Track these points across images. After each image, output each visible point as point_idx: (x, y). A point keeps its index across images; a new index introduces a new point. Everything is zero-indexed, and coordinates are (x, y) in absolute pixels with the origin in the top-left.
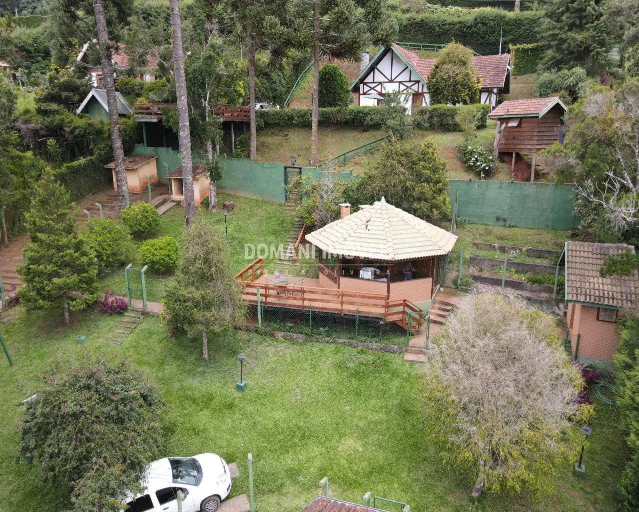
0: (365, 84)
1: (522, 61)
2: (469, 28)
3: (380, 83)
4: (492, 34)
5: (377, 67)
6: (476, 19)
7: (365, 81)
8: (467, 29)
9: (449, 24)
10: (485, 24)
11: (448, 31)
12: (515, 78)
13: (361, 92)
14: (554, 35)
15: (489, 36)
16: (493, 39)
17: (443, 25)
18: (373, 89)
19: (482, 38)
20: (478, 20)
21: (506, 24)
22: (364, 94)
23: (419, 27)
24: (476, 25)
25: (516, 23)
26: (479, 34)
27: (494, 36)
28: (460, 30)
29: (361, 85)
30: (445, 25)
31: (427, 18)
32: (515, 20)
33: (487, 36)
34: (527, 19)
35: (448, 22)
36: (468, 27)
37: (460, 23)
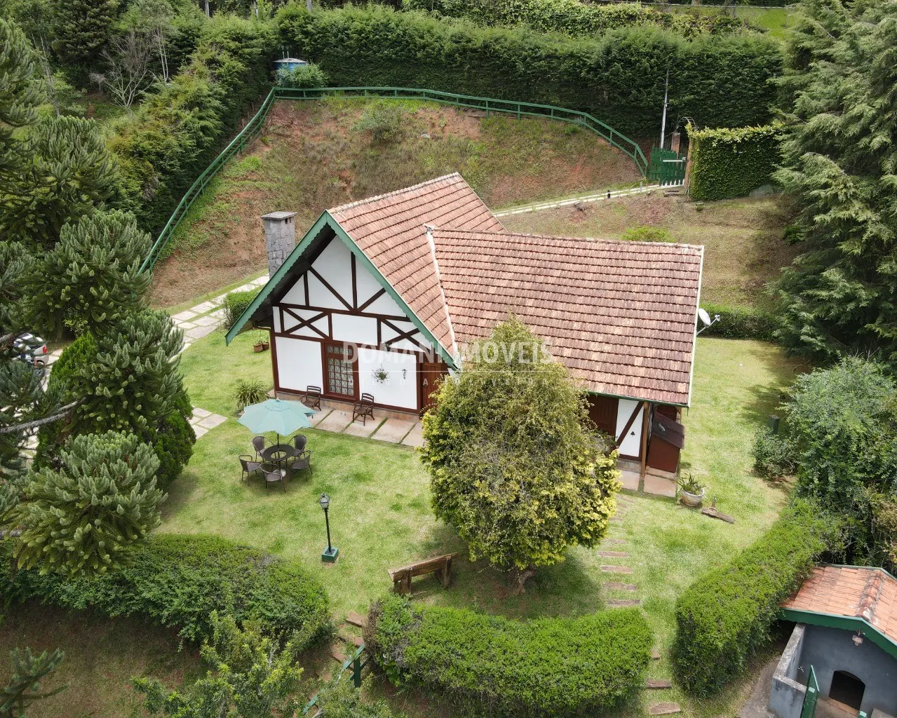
0: (285, 308)
1: (716, 168)
2: (595, 69)
3: (327, 312)
4: (645, 87)
5: (314, 266)
6: (608, 51)
7: (285, 300)
8: (588, 72)
9: (548, 56)
10: (628, 64)
11: (545, 73)
12: (699, 210)
13: (278, 329)
14: (851, 222)
15: (639, 91)
16: (647, 100)
17: (533, 59)
18: (308, 323)
19: (623, 94)
20: (614, 52)
21: (677, 66)
22: (286, 334)
23: (481, 59)
24: (609, 64)
25: (700, 64)
26: (615, 86)
27: (649, 93)
28: (573, 74)
29: (276, 310)
30: (539, 59)
31: (496, 40)
32: (699, 58)
33: (634, 92)
34: (725, 54)
35: (543, 53)
36: (591, 69)
37: (572, 55)
